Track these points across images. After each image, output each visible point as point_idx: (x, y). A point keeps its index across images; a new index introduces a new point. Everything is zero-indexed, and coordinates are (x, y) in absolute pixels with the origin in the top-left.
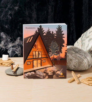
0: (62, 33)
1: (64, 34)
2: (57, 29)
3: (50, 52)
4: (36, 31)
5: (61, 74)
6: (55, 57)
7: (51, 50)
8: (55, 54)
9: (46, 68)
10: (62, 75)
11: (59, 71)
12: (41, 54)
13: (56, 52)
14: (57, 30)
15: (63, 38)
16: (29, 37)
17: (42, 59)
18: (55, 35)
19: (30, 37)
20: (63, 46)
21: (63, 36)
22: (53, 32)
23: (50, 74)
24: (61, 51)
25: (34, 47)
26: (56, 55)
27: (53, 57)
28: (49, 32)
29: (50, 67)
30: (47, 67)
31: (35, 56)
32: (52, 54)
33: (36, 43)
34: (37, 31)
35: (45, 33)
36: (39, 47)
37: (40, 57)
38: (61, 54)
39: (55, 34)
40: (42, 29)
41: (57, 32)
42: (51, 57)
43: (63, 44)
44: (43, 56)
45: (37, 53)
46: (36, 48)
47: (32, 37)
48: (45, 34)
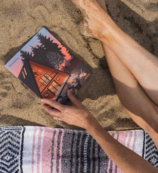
0: (47, 38)
1: (49, 38)
2: (39, 39)
3: (54, 65)
4: (22, 59)
5: (85, 74)
6: (63, 65)
7: (54, 63)
8: (61, 64)
9: (66, 83)
10: (87, 75)
11: (79, 74)
12: (48, 76)
13: (60, 60)
14: (39, 41)
15: (53, 42)
16: (21, 72)
17: (54, 79)
18: (43, 46)
19: (22, 70)
20: (60, 49)
21: (51, 40)
22: (38, 46)
23: (75, 85)
24: (63, 56)
25: (36, 76)
26: (62, 62)
27: (61, 67)
28: (35, 50)
29: (68, 78)
30: (67, 81)
31: (45, 83)
32: (58, 65)
33: (34, 71)
34: (23, 59)
35: (31, 53)
36: (40, 71)
37: (50, 78)
38: (65, 57)
39: (41, 46)
40: (26, 52)
41: (41, 42)
42: (60, 69)
43: (59, 47)
44: (53, 75)
45: (43, 78)
46: (38, 75)
47: (24, 69)
48: (33, 55)
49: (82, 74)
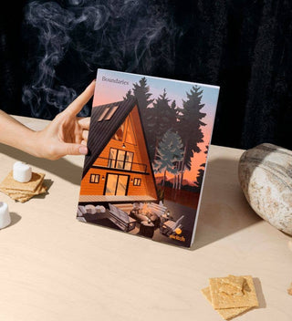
0: (201, 111)
1: (204, 115)
2: (189, 96)
3: (158, 159)
4: (129, 92)
5: (178, 231)
6: (170, 176)
7: (162, 155)
8: (169, 169)
9: (138, 202)
10: (180, 235)
11: (172, 219)
12: (130, 160)
13: (174, 164)
14: (187, 99)
15: (201, 127)
16: (106, 106)
17: (133, 176)
18: (180, 114)
19: (110, 106)
20: (198, 150)
21: (203, 120)
22: (174, 104)
23: (145, 223)
24: (187, 163)
25: (116, 136)
26: (173, 172)
27: (162, 175)
28: (163, 102)
29: (150, 202)
30: (143, 202)
31: (114, 162)
32: (162, 167)
33: (122, 126)
34: (132, 94)
35: (151, 101)
36: (130, 139)
37: (128, 167)
38: (186, 170)
39: (179, 110)
40: (147, 89)
41: (185, 104)
42: (156, 175)
43: (199, 145)
44: (137, 168)
45: (121, 153)
46: (120, 140)
47: (115, 108)
48: (151, 106)
49: (174, 224)
